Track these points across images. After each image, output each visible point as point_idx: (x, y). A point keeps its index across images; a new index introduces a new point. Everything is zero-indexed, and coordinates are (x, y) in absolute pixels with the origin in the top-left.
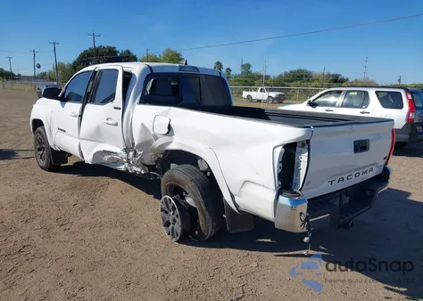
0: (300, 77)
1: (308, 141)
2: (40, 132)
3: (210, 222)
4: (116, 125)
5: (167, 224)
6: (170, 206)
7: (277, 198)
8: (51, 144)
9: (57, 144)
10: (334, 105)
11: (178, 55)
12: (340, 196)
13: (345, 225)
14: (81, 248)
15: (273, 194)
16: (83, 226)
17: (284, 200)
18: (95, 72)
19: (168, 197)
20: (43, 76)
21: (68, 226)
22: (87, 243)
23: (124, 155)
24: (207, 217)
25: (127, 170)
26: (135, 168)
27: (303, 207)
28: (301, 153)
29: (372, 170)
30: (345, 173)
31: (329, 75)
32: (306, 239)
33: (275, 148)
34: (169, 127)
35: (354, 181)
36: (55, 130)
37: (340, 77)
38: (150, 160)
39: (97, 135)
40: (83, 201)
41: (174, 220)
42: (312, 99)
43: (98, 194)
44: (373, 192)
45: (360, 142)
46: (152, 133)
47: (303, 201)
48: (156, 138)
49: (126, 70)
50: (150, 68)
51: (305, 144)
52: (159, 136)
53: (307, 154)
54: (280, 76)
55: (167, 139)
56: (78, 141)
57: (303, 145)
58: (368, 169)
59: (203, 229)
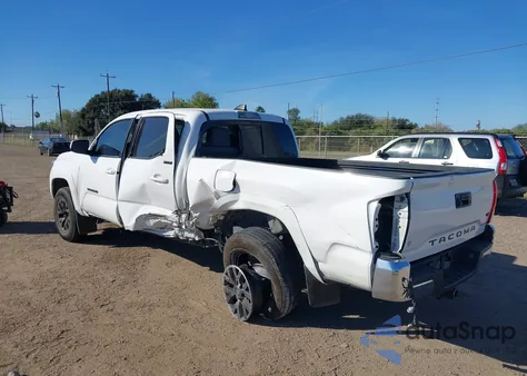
0: (360, 123)
1: (407, 195)
2: (63, 195)
3: (288, 294)
4: (167, 182)
5: (233, 301)
6: (238, 277)
7: (375, 261)
8: (77, 208)
9: (86, 208)
10: (409, 156)
11: (211, 100)
12: (441, 260)
13: (450, 294)
14: (131, 331)
15: (369, 258)
16: (130, 306)
17: (383, 264)
18: (136, 120)
19: (233, 266)
20: (43, 127)
21: (110, 306)
22: (138, 326)
23: (174, 218)
24: (285, 289)
25: (177, 237)
26: (187, 234)
27: (406, 271)
28: (400, 208)
29: (474, 228)
30: (446, 232)
31: (394, 120)
32: (410, 309)
33: (369, 203)
34: (235, 183)
35: (456, 241)
36: (83, 190)
37: (408, 123)
38: (207, 223)
39: (141, 196)
40: (122, 277)
41: (243, 295)
42: (382, 149)
43: (139, 267)
44: (478, 254)
45: (461, 195)
46: (213, 190)
47: (404, 264)
48: (218, 197)
49: (178, 117)
50: (206, 115)
51: (405, 197)
52: (221, 194)
53: (406, 209)
54: (335, 123)
55: (230, 197)
56: (115, 203)
57: (402, 199)
58: (470, 227)
59: (278, 304)
